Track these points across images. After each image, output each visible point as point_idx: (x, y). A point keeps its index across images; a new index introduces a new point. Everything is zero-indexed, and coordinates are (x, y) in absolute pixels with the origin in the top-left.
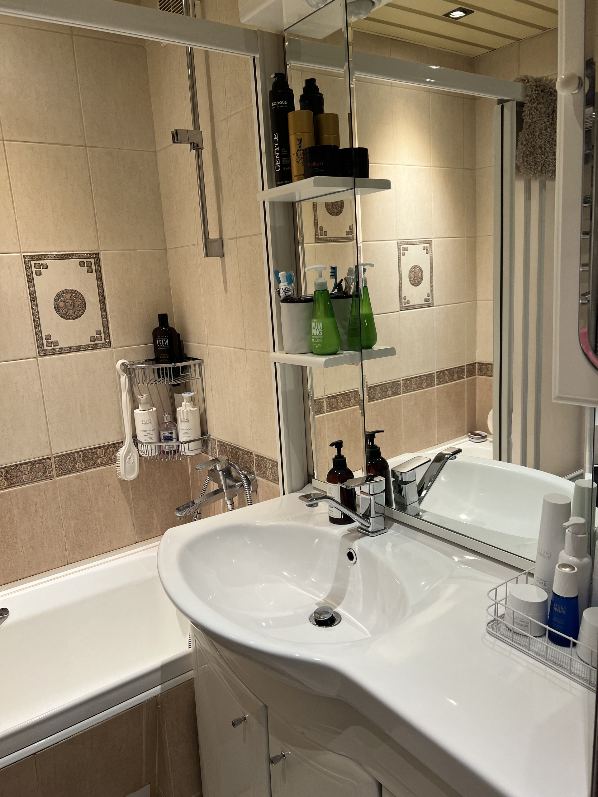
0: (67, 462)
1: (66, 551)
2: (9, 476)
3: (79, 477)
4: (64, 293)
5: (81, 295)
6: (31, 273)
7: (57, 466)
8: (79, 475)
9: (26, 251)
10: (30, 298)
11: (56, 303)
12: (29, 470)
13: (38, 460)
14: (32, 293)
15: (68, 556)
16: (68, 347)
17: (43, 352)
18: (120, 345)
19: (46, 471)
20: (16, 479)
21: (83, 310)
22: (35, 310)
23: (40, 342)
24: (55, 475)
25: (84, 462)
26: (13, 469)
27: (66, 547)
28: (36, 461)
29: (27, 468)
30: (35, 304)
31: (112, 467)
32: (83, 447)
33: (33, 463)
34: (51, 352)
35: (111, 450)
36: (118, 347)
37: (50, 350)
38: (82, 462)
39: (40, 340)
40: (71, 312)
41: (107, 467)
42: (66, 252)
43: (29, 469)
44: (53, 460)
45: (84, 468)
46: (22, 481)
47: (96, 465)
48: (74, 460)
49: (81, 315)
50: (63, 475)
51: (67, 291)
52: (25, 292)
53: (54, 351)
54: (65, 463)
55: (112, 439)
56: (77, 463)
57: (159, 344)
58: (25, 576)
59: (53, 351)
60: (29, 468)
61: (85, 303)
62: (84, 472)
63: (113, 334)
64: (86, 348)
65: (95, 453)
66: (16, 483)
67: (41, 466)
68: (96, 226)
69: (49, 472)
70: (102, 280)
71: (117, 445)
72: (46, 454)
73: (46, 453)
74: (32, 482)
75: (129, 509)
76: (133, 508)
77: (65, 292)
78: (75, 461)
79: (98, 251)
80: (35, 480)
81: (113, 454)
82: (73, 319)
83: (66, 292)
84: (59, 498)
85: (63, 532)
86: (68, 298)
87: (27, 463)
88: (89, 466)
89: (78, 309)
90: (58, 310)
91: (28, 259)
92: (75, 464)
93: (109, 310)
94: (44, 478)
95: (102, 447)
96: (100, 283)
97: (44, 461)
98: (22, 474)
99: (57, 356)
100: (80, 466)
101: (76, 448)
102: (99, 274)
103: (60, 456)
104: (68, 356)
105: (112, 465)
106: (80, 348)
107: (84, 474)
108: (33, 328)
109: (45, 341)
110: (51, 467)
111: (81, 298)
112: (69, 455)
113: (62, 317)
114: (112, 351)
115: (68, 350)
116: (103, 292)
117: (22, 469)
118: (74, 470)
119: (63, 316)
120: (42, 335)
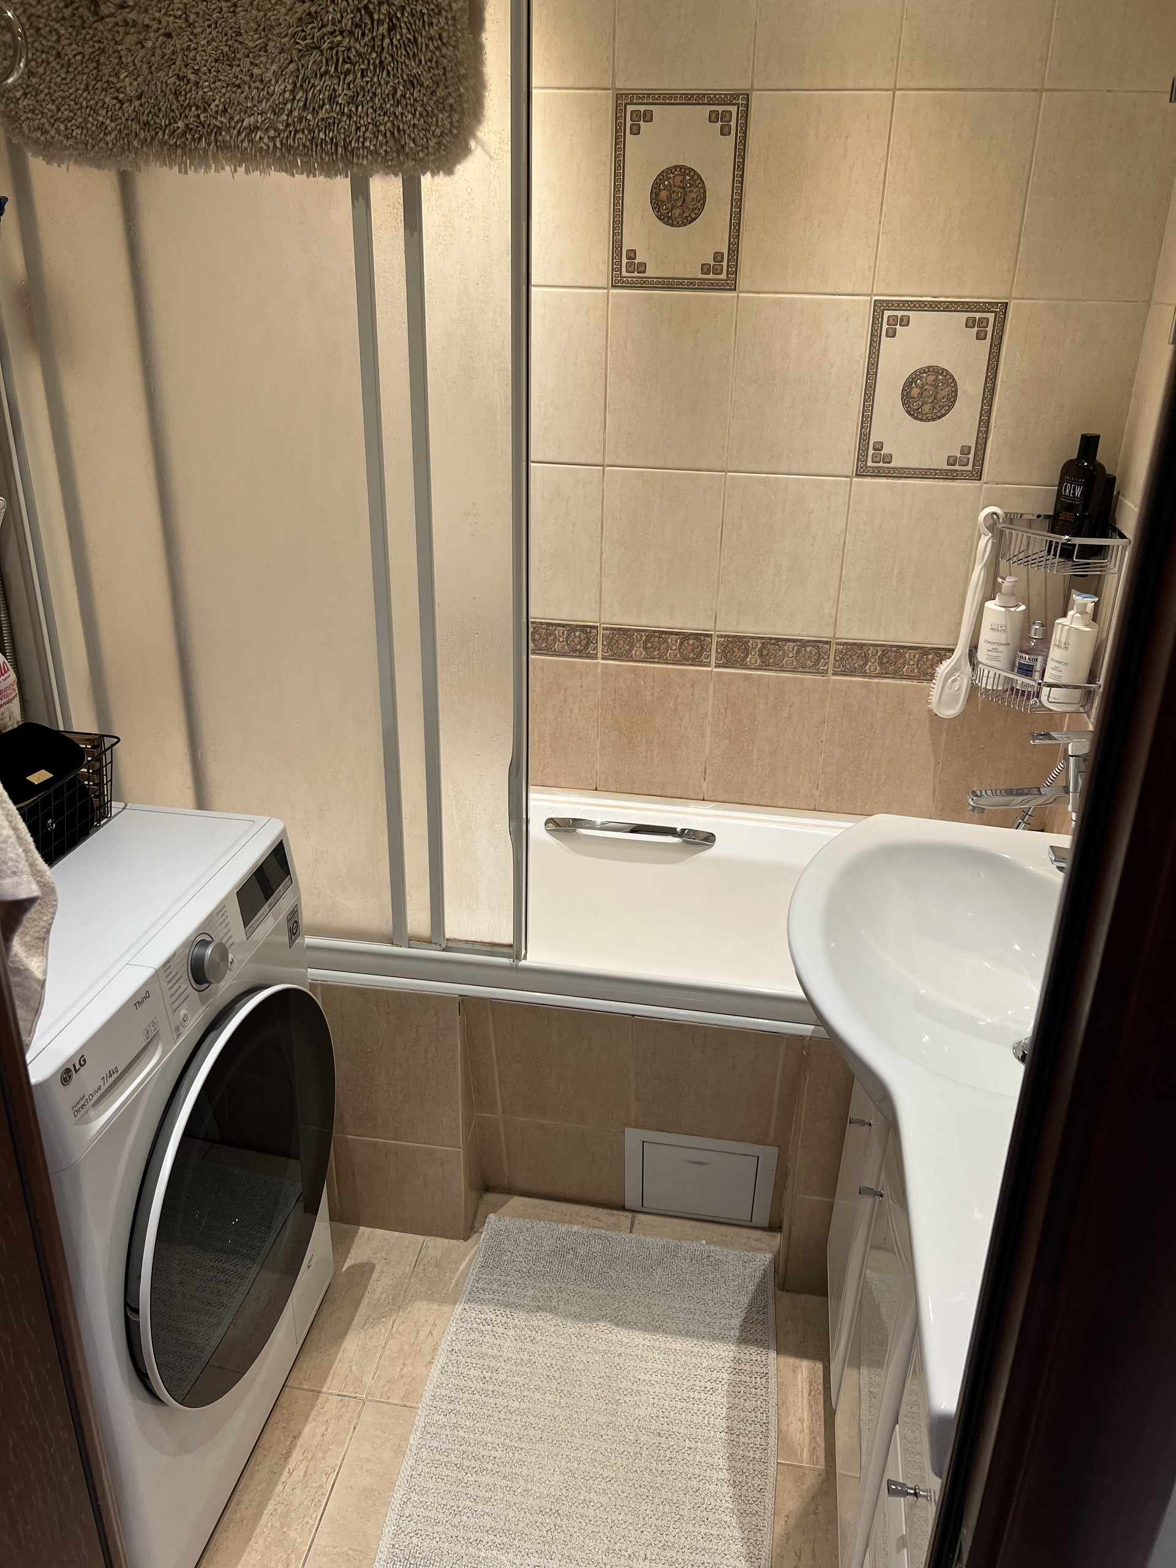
0: (853, 657)
1: (817, 790)
2: (765, 652)
3: (865, 686)
4: (925, 372)
5: (954, 379)
6: (879, 331)
7: (838, 658)
8: (867, 682)
9: (880, 292)
10: (867, 374)
11: (906, 388)
12: (794, 652)
13: (812, 641)
14: (872, 367)
15: (817, 798)
16: (906, 468)
17: (864, 470)
18: (998, 479)
19: (818, 660)
20: (773, 660)
21: (949, 407)
22: (869, 398)
23: (864, 451)
24: (830, 671)
25: (881, 663)
26: (773, 644)
27: (818, 785)
28: (808, 641)
29: (793, 649)
30: (871, 387)
31: (924, 687)
32: (885, 639)
33: (803, 644)
34: (876, 471)
35: (930, 657)
36: (992, 482)
37: (875, 467)
38: (876, 664)
39: (864, 449)
40: (927, 408)
41: (915, 683)
42: (948, 297)
43: (795, 650)
44: (834, 647)
45: (878, 673)
46: (781, 665)
47: (897, 675)
48: (865, 656)
49: (945, 415)
50: (843, 675)
51: (931, 370)
52: (862, 362)
53: (882, 471)
54: (851, 656)
55: (936, 640)
56: (869, 664)
57: (1065, 492)
58: (751, 802)
59: (879, 471)
60: (796, 648)
61: (956, 395)
62: (876, 680)
63: (990, 457)
64: (936, 474)
65: (902, 656)
66: (772, 666)
67: (814, 651)
68: (1018, 250)
69: (823, 664)
70: (999, 356)
71: (943, 653)
72: (825, 636)
73: (825, 634)
74: (793, 671)
75: (933, 764)
76: (940, 764)
77: (926, 370)
78: (866, 659)
79: (1007, 299)
80: (799, 670)
81: (932, 666)
82: (928, 420)
83: (929, 371)
84: (827, 708)
85: (821, 761)
86: (929, 383)
87: (794, 641)
88: (886, 673)
89: (941, 404)
90: (906, 402)
91: (880, 307)
92: (866, 663)
93: (997, 411)
94: (814, 671)
95: (916, 648)
96: (994, 360)
97: (821, 645)
98: (784, 656)
99: (884, 480)
100: (872, 669)
101: (874, 638)
102: (997, 343)
103: (846, 644)
104: (901, 483)
105: (925, 684)
106: (926, 474)
107: (875, 682)
108: (857, 428)
109: (871, 451)
110: (828, 658)
111: (952, 384)
112: (861, 646)
113: (910, 414)
114: (980, 488)
115: (905, 472)
116: (995, 377)
117: (786, 648)
118: (861, 673)
119: (912, 413)
120: (869, 441)
